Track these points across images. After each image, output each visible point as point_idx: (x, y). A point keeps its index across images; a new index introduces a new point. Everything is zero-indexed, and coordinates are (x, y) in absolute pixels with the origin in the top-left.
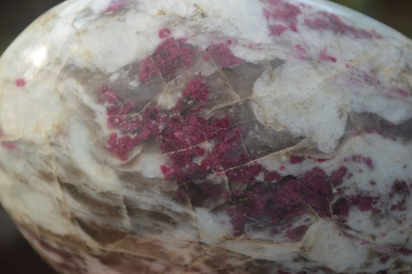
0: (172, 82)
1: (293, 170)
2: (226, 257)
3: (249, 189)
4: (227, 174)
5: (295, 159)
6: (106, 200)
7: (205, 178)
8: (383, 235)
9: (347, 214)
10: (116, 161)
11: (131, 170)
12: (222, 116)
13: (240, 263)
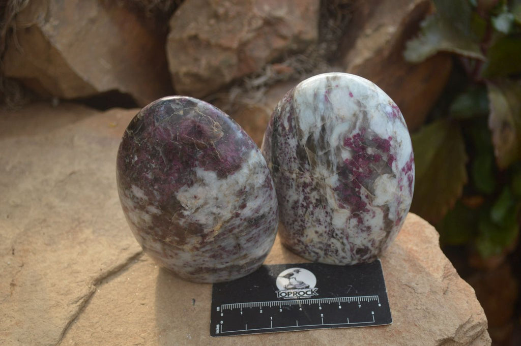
0: (376, 150)
1: (363, 197)
2: (323, 188)
3: (352, 188)
4: (354, 180)
5: (367, 197)
6: (326, 144)
7: (350, 173)
8: (351, 230)
9: (354, 218)
10: (342, 143)
11: (341, 149)
12: (372, 170)
13: (322, 193)
